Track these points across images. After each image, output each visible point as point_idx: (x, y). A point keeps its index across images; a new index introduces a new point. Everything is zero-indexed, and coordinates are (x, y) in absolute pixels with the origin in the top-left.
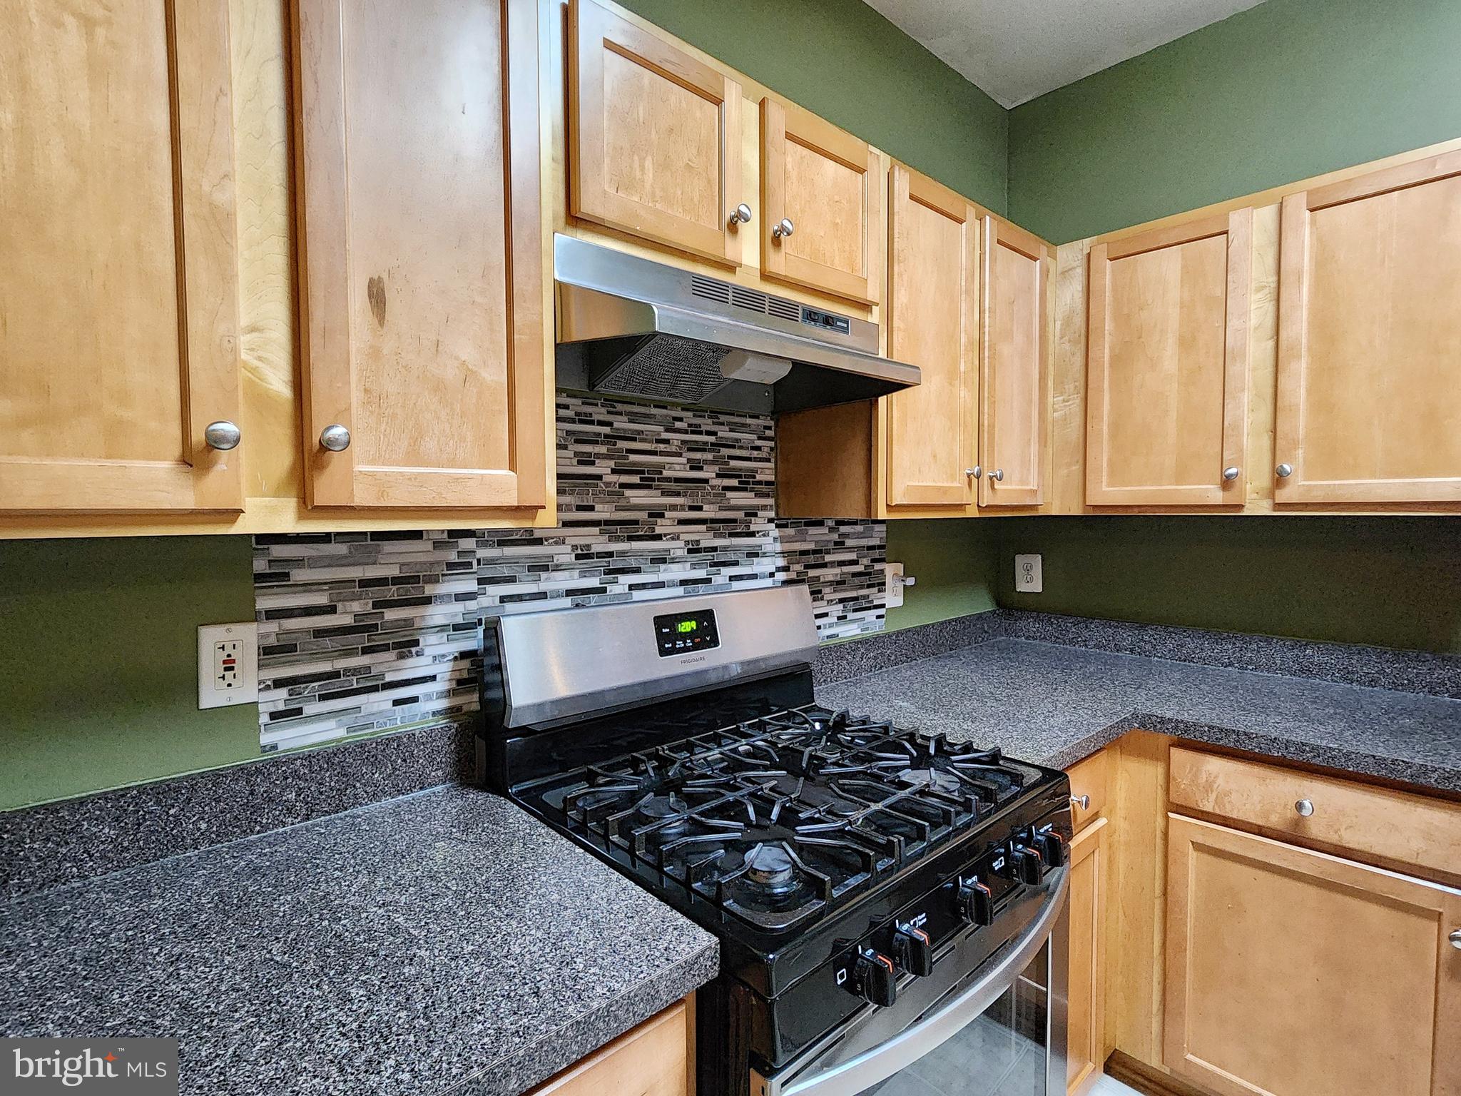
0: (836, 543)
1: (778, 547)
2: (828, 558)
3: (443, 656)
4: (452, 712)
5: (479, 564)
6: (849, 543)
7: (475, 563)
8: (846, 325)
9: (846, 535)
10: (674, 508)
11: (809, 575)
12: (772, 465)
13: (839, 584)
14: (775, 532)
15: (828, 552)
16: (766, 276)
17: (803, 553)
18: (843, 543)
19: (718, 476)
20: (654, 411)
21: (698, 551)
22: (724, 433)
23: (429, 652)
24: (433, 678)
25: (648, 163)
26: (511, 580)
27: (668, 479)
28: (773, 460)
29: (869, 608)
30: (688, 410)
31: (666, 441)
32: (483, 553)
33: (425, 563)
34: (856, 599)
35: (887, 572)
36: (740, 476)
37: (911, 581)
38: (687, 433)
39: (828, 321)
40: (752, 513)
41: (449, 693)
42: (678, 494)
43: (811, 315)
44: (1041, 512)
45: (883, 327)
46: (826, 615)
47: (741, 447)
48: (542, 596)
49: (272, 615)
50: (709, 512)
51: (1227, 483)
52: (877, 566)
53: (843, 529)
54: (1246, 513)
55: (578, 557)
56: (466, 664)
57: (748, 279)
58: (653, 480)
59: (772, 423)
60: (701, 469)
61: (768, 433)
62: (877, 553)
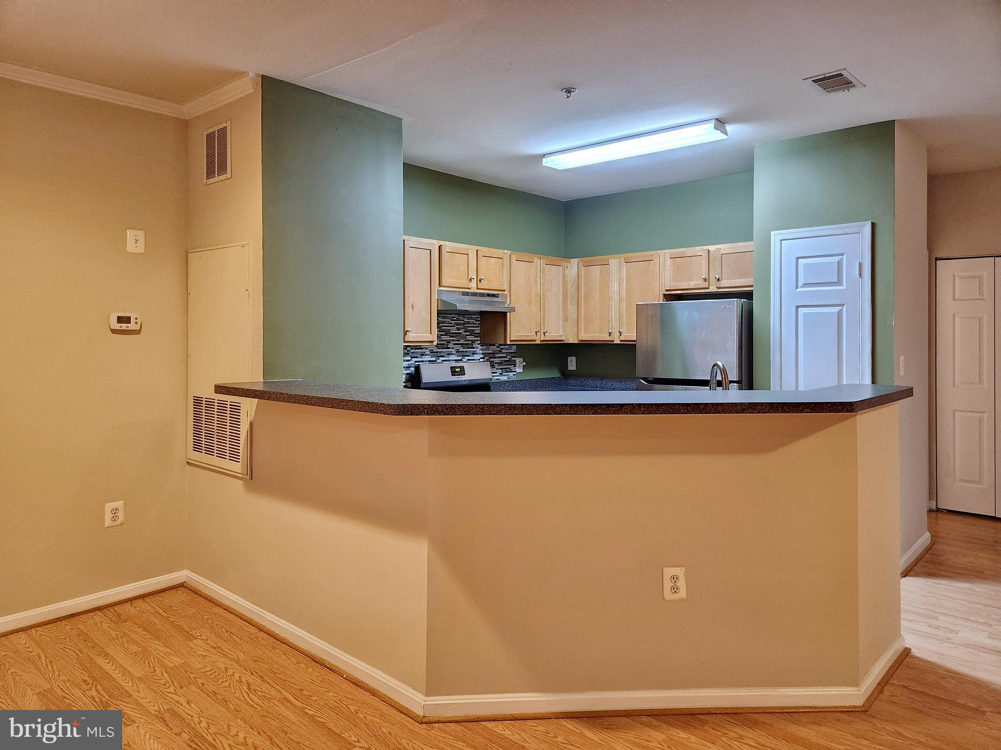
0: (499, 351)
1: (481, 352)
2: (496, 355)
6: (503, 351)
9: (503, 349)
10: (453, 340)
12: (479, 328)
13: (500, 363)
14: (480, 347)
16: (477, 289)
17: (488, 354)
18: (502, 351)
19: (464, 332)
21: (459, 352)
22: (466, 320)
25: (454, 272)
27: (452, 333)
31: (451, 323)
32: (411, 351)
34: (506, 368)
37: (524, 364)
38: (456, 321)
39: (494, 296)
40: (473, 342)
41: (404, 382)
42: (454, 337)
43: (489, 295)
44: (566, 342)
45: (508, 295)
46: (496, 373)
50: (462, 342)
51: (610, 334)
52: (513, 359)
53: (501, 347)
54: (614, 343)
55: (431, 352)
56: (408, 376)
57: (474, 290)
59: (479, 316)
60: (460, 330)
61: (478, 319)
62: (513, 355)
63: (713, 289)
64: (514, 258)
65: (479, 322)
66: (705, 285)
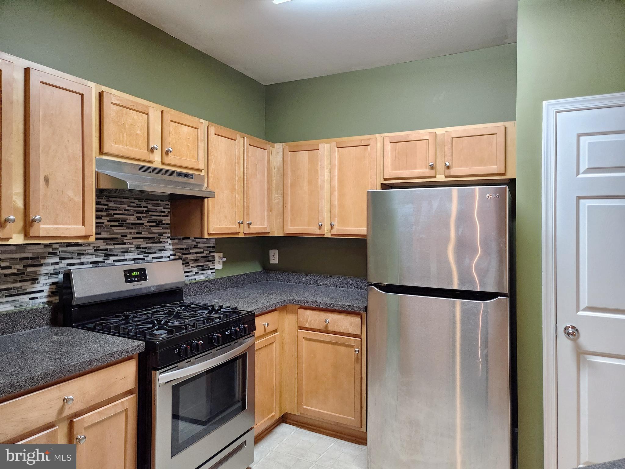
0: (195, 245)
1: (171, 247)
2: (191, 251)
3: (46, 284)
4: (49, 303)
5: (60, 253)
6: (200, 245)
7: (58, 252)
8: (192, 176)
9: (199, 243)
10: (131, 233)
11: (184, 257)
12: (169, 218)
13: (196, 260)
14: (170, 242)
15: (191, 249)
16: (163, 164)
17: (181, 249)
18: (197, 245)
19: (148, 222)
20: (123, 200)
21: (140, 248)
22: (150, 207)
23: (42, 282)
24: (43, 291)
25: (125, 135)
26: (71, 258)
27: (129, 223)
28: (169, 216)
29: (208, 269)
30: (136, 199)
31: (128, 210)
33: (41, 252)
34: (203, 266)
35: (216, 256)
36: (156, 222)
37: (225, 259)
38: (136, 207)
39: (186, 175)
40: (161, 235)
41: (48, 296)
42: (132, 228)
43: (179, 174)
44: (270, 235)
45: (206, 176)
46: (190, 272)
47: (157, 212)
48: (82, 264)
50: (144, 235)
51: (320, 227)
52: (212, 254)
53: (197, 240)
54: (325, 237)
55: (95, 250)
56: (54, 286)
57: (158, 165)
58: (123, 224)
59: (169, 203)
60: (141, 220)
61: (167, 206)
62: (211, 249)
63: (441, 178)
64: (212, 131)
65: (169, 210)
66: (432, 173)
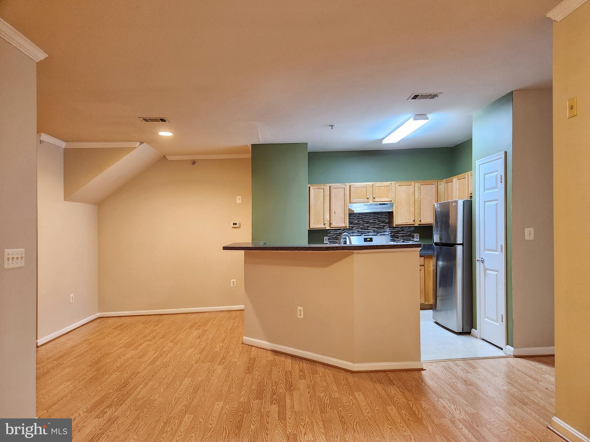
0: (402, 230)
1: (389, 231)
2: (400, 232)
8: (387, 204)
10: (371, 226)
11: (396, 235)
13: (403, 236)
16: (373, 202)
17: (394, 232)
19: (378, 222)
21: (375, 231)
22: (379, 216)
25: (358, 196)
28: (388, 219)
29: (411, 241)
33: (340, 232)
34: (407, 239)
35: (414, 235)
36: (382, 221)
37: (419, 236)
39: (384, 204)
43: (380, 204)
47: (382, 217)
48: (353, 236)
49: (329, 236)
61: (387, 215)
62: (412, 232)
64: (397, 185)
